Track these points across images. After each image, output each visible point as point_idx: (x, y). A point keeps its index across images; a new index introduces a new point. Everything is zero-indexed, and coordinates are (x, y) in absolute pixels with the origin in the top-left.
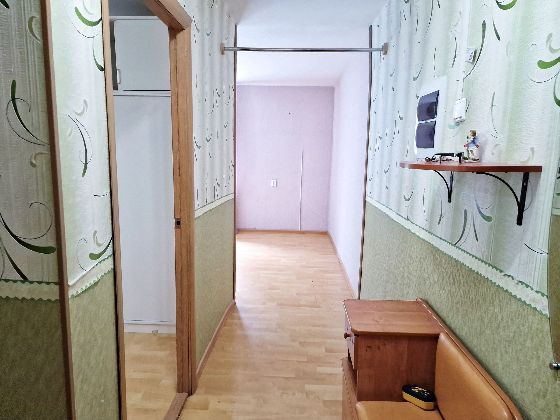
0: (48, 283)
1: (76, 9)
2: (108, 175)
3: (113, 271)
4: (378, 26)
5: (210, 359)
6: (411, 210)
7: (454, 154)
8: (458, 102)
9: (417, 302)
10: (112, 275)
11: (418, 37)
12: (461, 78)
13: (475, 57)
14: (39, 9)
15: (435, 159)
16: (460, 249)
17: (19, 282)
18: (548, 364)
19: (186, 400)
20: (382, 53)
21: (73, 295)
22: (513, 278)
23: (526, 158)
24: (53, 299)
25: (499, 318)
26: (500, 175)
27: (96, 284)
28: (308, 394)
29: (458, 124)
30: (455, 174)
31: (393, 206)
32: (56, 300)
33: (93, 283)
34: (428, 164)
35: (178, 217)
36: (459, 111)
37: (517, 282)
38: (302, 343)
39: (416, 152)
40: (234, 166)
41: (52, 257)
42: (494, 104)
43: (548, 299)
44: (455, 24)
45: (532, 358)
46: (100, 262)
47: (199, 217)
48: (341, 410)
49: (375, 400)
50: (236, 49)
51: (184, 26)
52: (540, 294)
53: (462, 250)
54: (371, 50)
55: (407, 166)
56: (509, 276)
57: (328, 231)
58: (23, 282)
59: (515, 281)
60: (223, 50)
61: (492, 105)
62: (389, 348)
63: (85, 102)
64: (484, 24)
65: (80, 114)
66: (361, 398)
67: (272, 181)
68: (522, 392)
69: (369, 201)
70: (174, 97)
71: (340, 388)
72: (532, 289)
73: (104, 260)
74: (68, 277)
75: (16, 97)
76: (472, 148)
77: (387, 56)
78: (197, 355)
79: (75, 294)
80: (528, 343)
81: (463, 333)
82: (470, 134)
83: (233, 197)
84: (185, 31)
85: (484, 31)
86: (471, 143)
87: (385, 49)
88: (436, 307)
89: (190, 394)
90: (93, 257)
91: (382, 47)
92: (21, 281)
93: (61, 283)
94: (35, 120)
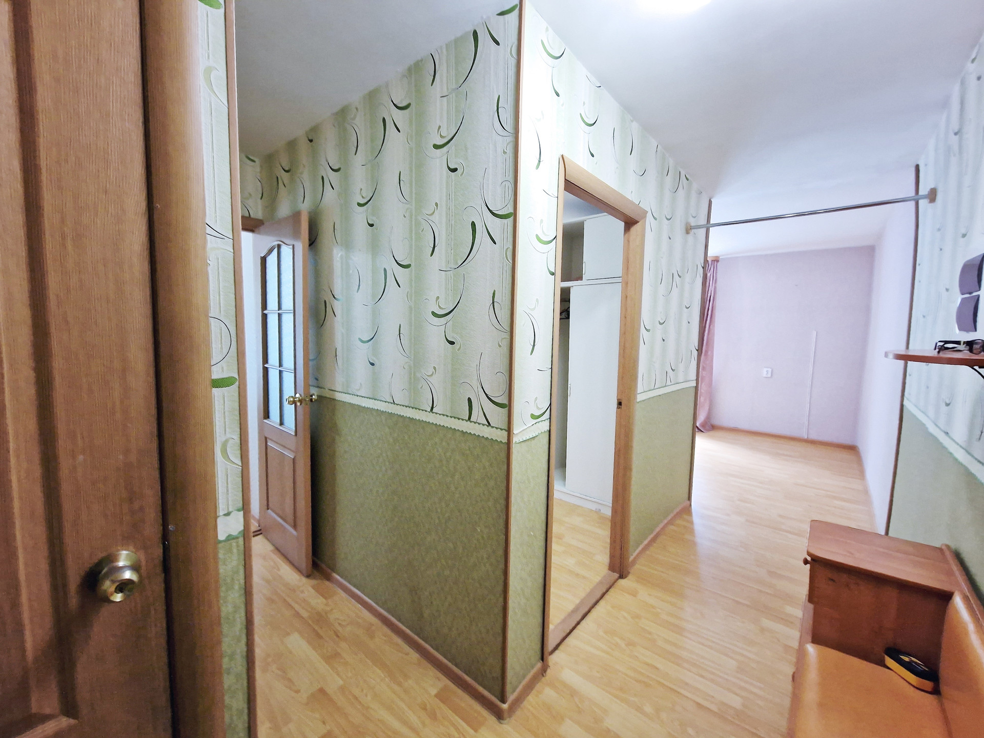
0: (501, 429)
1: (537, 235)
2: (550, 354)
3: (548, 432)
4: (925, 165)
6: (950, 419)
11: (967, 179)
14: (512, 243)
17: (485, 426)
19: (615, 582)
20: (930, 201)
24: (504, 442)
27: (534, 438)
28: (763, 630)
31: (931, 413)
33: (531, 437)
41: (505, 411)
46: (538, 422)
47: (644, 400)
49: (836, 650)
50: (709, 226)
54: (917, 198)
57: (856, 446)
60: (689, 229)
63: (537, 300)
65: (534, 309)
67: (765, 370)
74: (514, 428)
75: (495, 301)
77: (934, 204)
78: (632, 542)
79: (517, 441)
83: (695, 385)
84: (640, 223)
87: (932, 196)
89: (622, 577)
90: (533, 417)
91: (930, 193)
92: (487, 425)
93: (509, 430)
94: (503, 315)
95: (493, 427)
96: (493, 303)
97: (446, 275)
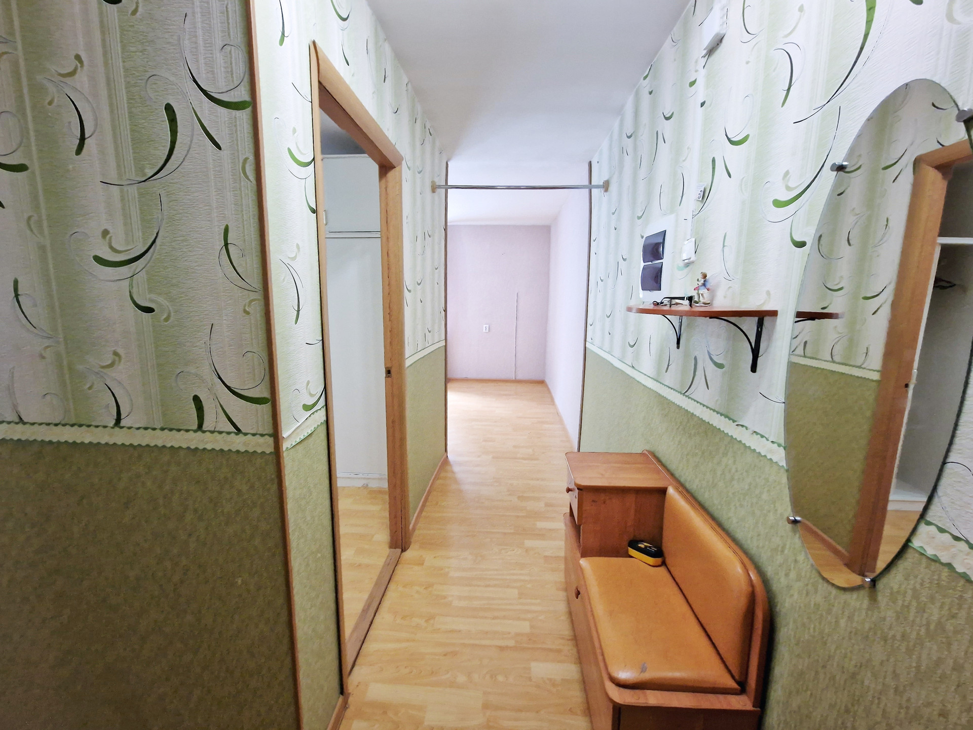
0: (262, 435)
1: (289, 150)
2: (320, 322)
3: (325, 423)
4: (598, 162)
5: (424, 514)
6: (637, 356)
7: (684, 297)
8: (686, 242)
9: (642, 454)
10: (324, 427)
11: (642, 173)
12: (690, 217)
13: (704, 196)
14: (252, 151)
15: (663, 303)
16: (689, 398)
17: (233, 434)
18: (785, 517)
19: (400, 556)
20: (603, 190)
21: (287, 448)
22: (747, 428)
23: (762, 302)
25: (733, 470)
26: (732, 319)
27: (310, 436)
28: (527, 550)
29: (687, 265)
30: (684, 318)
31: (617, 352)
32: (271, 452)
33: (306, 435)
34: (656, 308)
35: (389, 365)
36: (687, 251)
37: (752, 432)
38: (521, 498)
39: (641, 296)
40: (445, 311)
41: (266, 408)
42: (725, 245)
43: (785, 450)
44: (684, 159)
45: (769, 511)
46: (313, 413)
47: (411, 365)
48: (562, 567)
49: (600, 556)
50: (447, 187)
51: (394, 163)
52: (776, 445)
53: (692, 399)
54: (590, 187)
55: (634, 310)
56: (742, 426)
57: (544, 380)
58: (237, 434)
59: (750, 431)
60: (434, 188)
61: (724, 246)
62: (615, 503)
63: (298, 246)
64: (714, 161)
65: (294, 259)
66: (584, 555)
67: (485, 326)
68: (758, 547)
69: (590, 348)
70: (384, 239)
71: (561, 544)
72: (767, 440)
73: (316, 411)
74: (282, 430)
75: (229, 242)
76: (703, 291)
77: (607, 193)
78: (411, 511)
79: (289, 447)
80: (765, 496)
81: (693, 486)
82: (700, 277)
83: (444, 344)
84: (397, 169)
85: (714, 168)
86: (701, 286)
87: (606, 186)
88: (663, 460)
89: (404, 550)
90: (307, 408)
91: (602, 184)
92: (235, 433)
93: (276, 435)
94: (249, 265)
95: (246, 434)
96: (226, 245)
97: (122, 191)
